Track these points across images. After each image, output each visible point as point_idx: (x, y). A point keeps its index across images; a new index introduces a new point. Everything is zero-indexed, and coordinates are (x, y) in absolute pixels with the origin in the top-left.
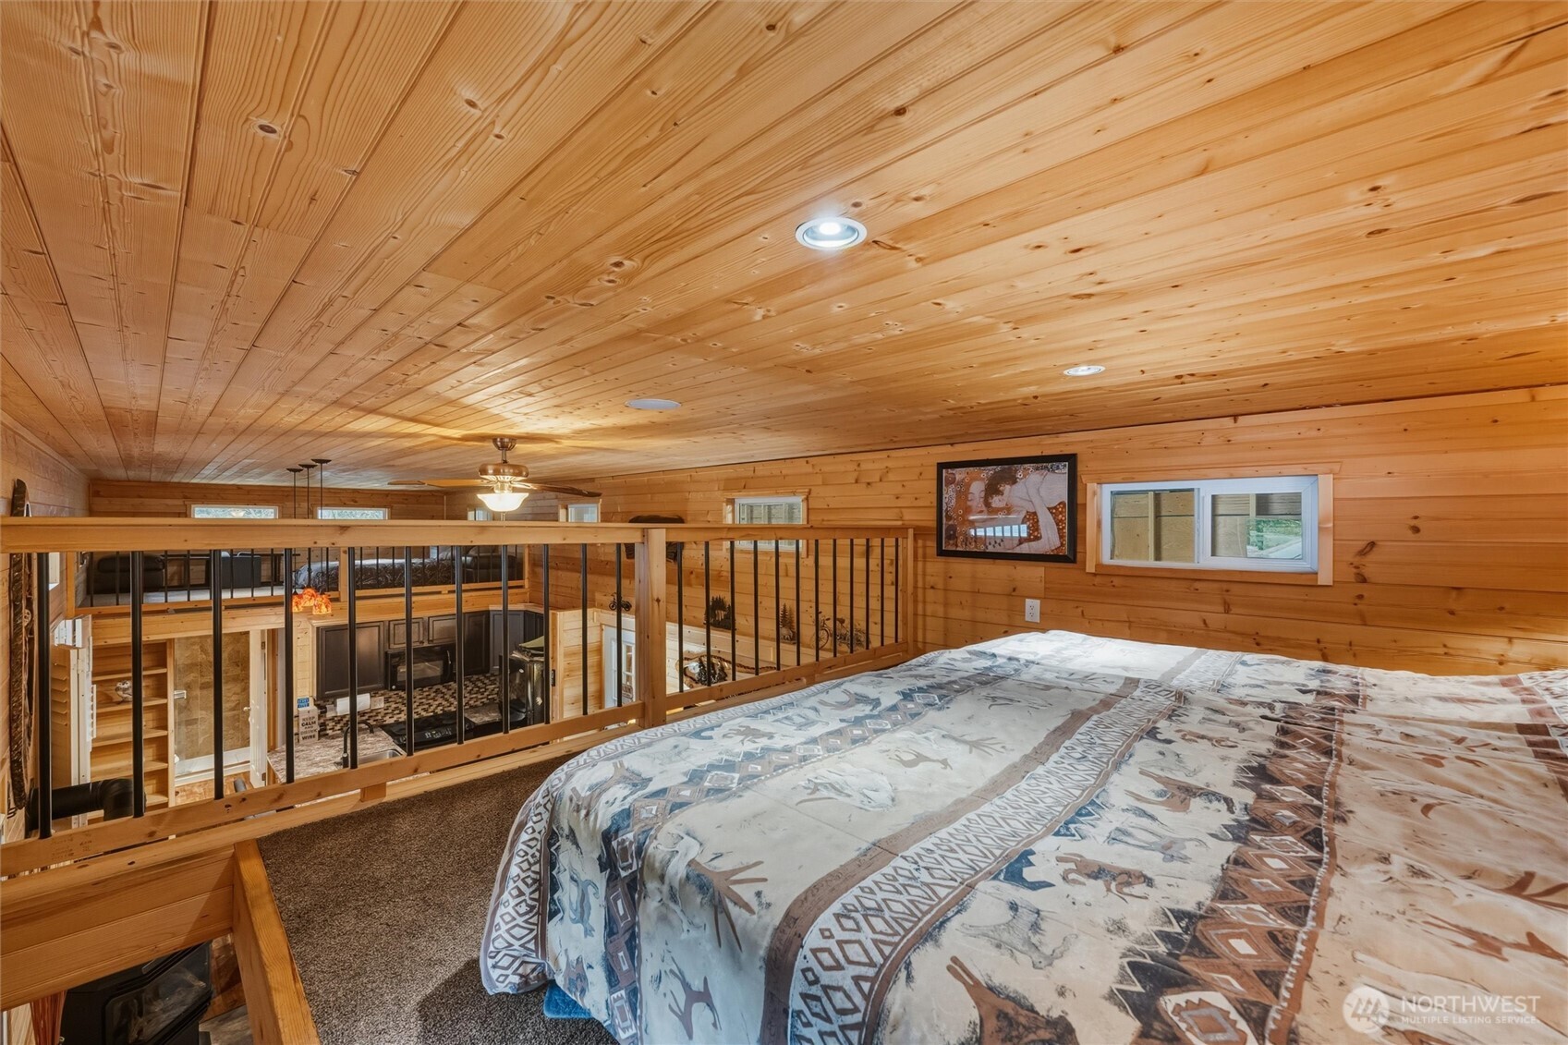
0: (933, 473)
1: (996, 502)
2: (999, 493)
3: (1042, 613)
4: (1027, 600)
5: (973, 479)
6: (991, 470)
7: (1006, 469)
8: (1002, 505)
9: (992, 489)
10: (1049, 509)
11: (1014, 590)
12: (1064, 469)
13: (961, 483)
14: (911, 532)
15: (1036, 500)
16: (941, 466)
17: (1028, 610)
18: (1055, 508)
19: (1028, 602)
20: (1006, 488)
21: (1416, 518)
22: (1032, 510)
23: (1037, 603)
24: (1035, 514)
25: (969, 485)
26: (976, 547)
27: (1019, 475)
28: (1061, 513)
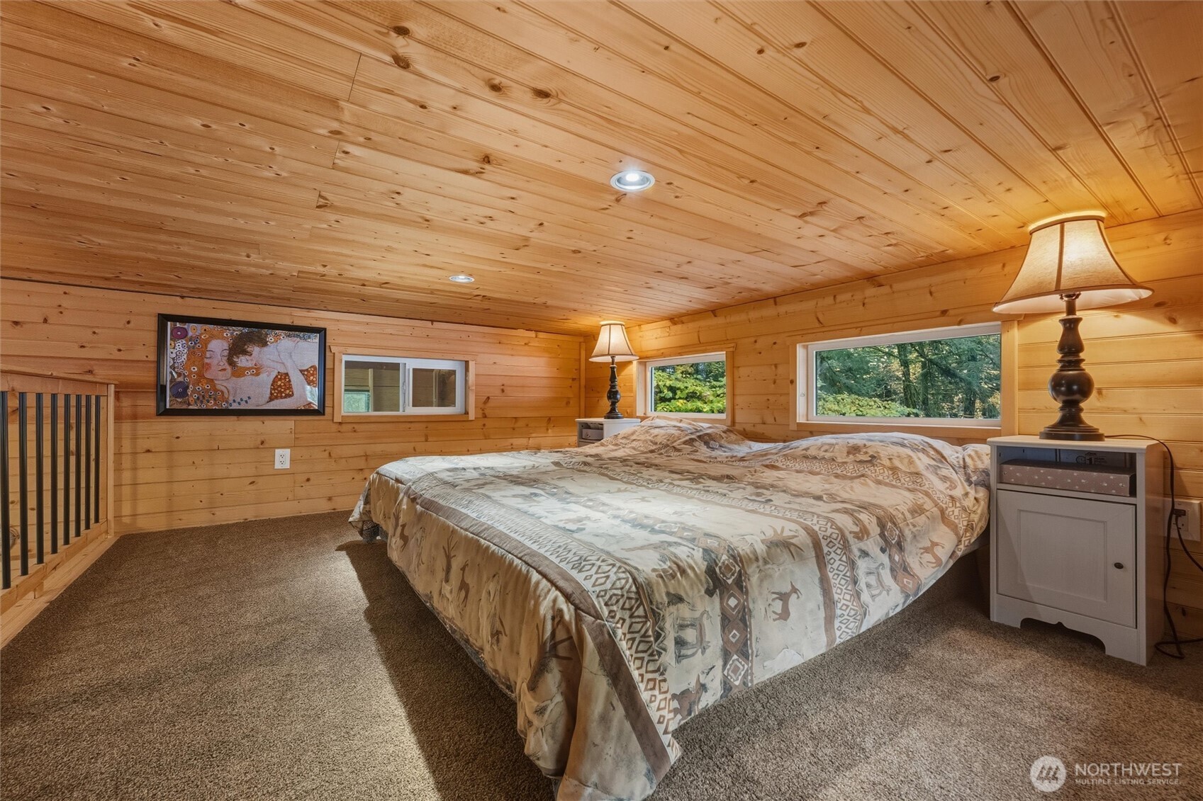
0: (153, 324)
1: (242, 361)
2: (245, 352)
3: (292, 460)
4: (277, 451)
5: (212, 337)
6: (237, 331)
7: (255, 333)
8: (249, 364)
9: (237, 349)
10: (301, 371)
11: (262, 443)
12: (315, 339)
13: (195, 339)
14: (112, 388)
15: (289, 364)
16: (163, 319)
17: (277, 458)
18: (307, 370)
19: (278, 452)
20: (255, 350)
21: (503, 385)
22: (283, 371)
23: (287, 452)
24: (287, 374)
25: (206, 343)
26: (215, 404)
27: (270, 339)
28: (312, 375)
